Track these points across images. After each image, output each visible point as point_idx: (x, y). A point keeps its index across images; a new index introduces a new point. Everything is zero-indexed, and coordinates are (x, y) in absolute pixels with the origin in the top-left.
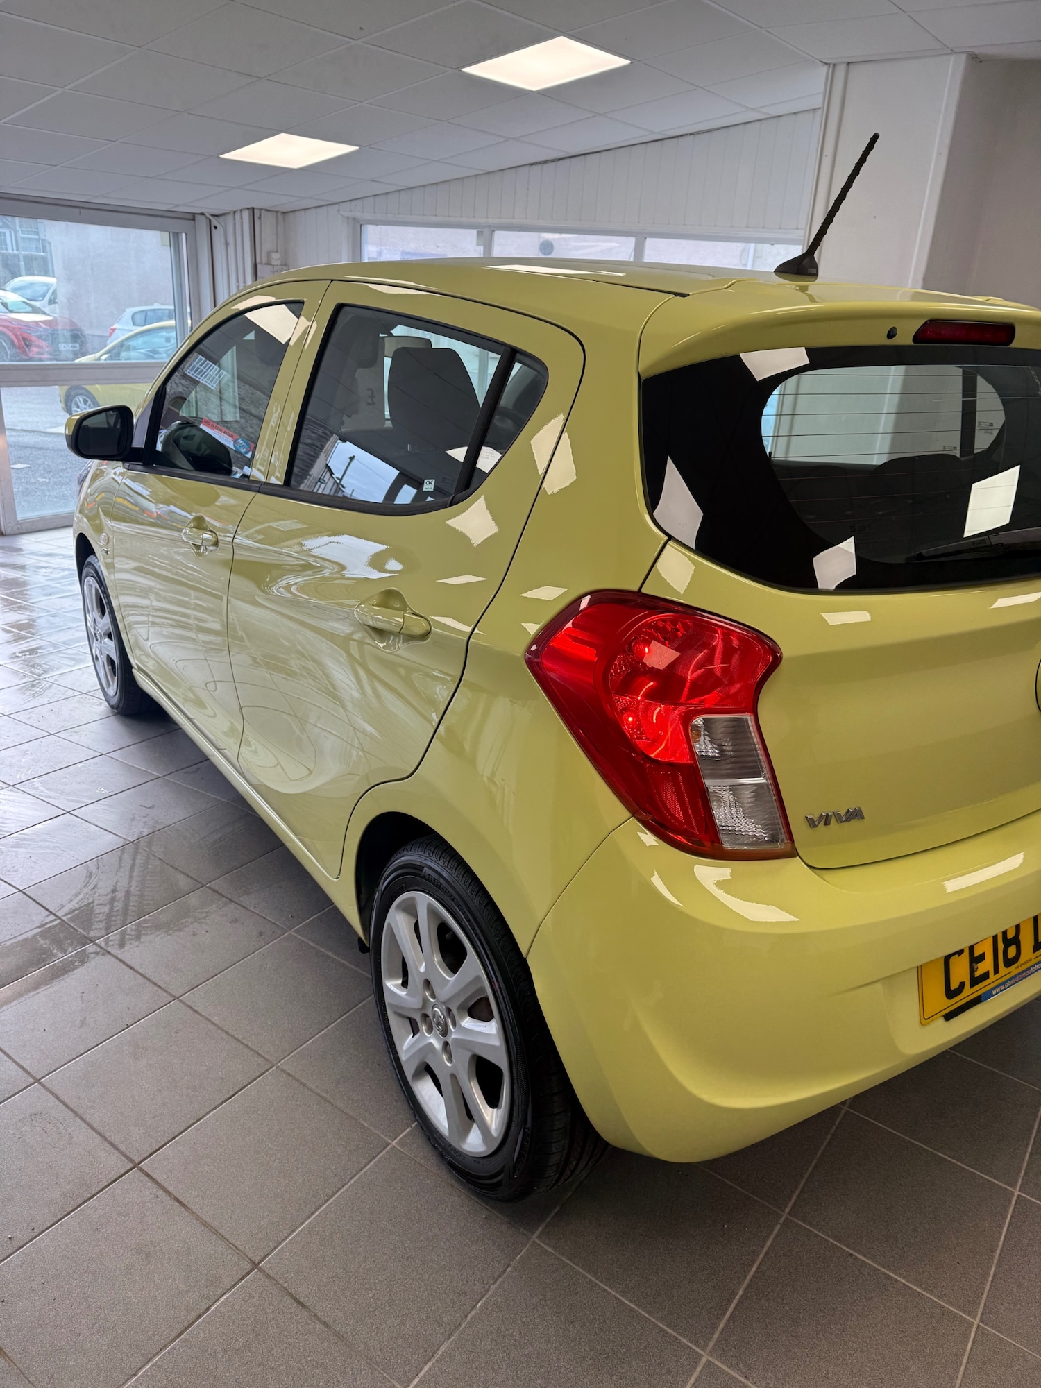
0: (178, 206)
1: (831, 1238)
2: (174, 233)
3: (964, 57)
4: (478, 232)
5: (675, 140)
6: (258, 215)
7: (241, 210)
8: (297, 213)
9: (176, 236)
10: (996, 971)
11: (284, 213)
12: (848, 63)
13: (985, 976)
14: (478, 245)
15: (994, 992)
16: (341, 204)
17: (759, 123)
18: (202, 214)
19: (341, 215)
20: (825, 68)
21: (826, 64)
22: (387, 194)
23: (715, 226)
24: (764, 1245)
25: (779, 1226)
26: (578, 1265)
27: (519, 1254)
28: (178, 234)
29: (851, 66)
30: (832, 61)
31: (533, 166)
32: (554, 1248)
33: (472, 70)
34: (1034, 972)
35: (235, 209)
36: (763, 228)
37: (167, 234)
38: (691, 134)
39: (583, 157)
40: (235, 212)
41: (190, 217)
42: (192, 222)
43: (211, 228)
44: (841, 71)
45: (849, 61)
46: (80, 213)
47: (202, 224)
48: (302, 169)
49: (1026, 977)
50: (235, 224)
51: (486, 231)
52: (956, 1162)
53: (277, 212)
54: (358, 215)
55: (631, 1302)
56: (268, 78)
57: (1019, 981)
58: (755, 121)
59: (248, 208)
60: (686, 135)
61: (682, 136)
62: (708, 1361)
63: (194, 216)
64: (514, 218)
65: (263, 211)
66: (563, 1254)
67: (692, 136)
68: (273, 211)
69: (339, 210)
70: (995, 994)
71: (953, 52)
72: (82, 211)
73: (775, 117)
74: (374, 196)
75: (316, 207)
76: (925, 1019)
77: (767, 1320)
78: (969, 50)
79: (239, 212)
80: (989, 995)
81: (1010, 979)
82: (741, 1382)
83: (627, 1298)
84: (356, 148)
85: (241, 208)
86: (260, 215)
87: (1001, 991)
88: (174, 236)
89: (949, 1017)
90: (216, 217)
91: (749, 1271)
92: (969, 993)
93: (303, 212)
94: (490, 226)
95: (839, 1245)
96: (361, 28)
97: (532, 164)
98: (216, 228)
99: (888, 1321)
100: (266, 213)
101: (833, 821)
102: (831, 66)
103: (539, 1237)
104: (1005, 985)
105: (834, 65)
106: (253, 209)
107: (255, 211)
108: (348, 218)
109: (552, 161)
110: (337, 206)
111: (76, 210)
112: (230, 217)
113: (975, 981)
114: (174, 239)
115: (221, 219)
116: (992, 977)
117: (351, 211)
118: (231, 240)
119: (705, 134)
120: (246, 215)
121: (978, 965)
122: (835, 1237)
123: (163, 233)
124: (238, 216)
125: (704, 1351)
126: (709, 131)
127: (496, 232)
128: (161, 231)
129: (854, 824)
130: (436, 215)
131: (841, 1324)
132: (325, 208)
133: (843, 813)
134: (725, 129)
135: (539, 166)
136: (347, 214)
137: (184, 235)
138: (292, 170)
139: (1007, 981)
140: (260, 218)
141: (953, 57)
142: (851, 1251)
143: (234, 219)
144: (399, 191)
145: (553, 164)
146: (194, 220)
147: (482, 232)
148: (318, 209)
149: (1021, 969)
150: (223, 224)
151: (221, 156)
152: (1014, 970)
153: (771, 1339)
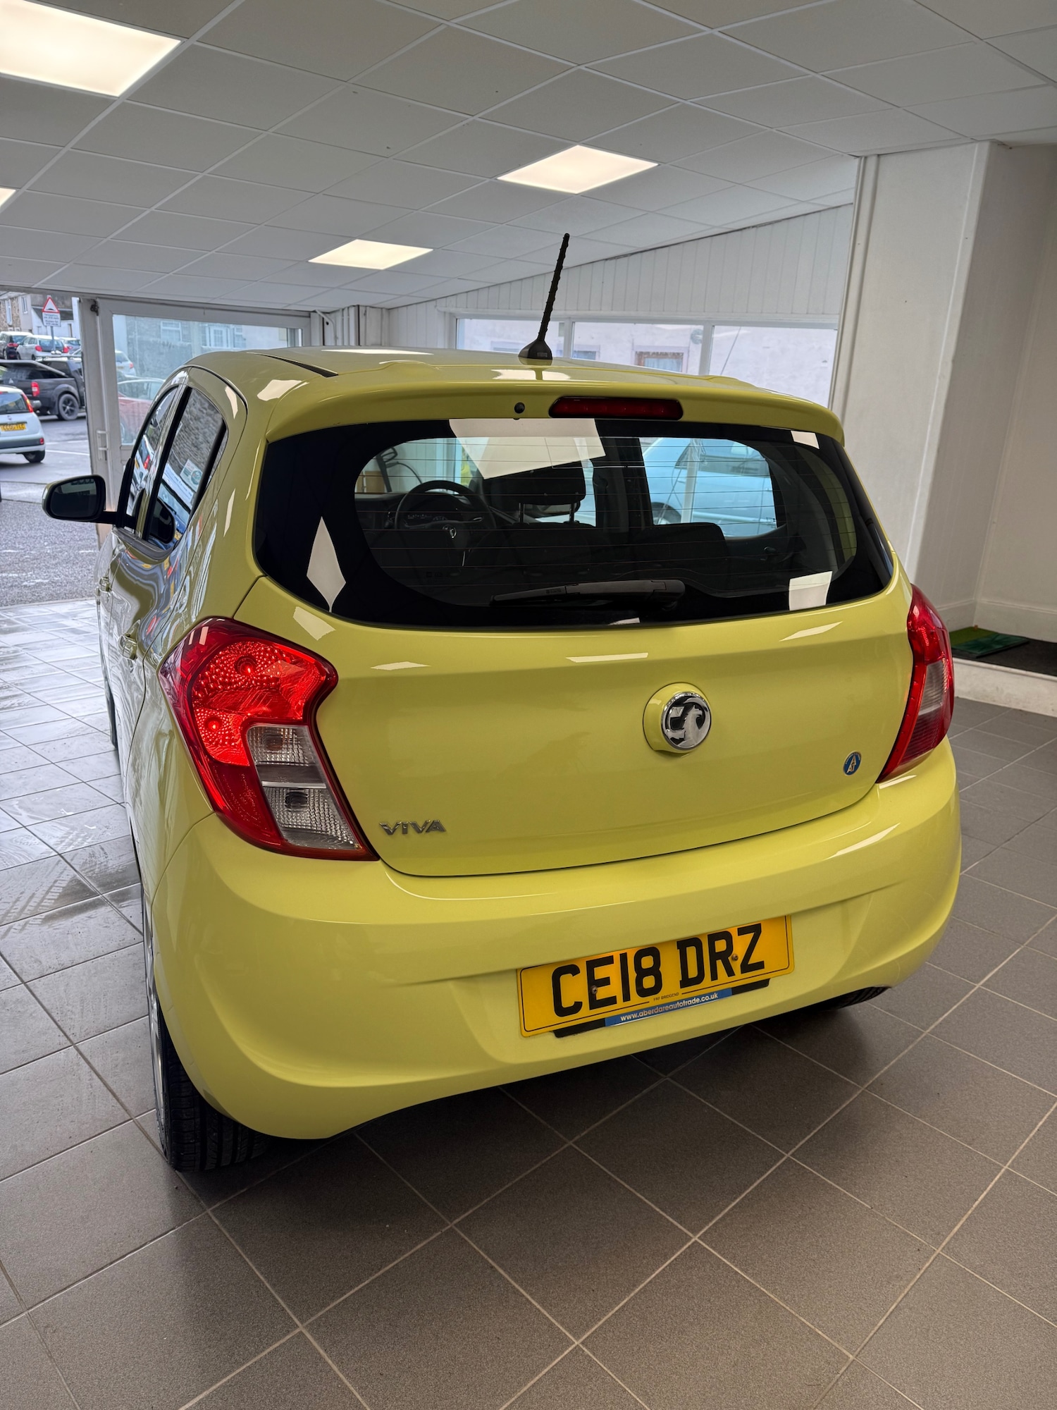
0: (290, 305)
1: (483, 1251)
2: (291, 329)
3: (986, 145)
4: (560, 323)
5: (739, 233)
6: (364, 312)
7: (348, 308)
8: (400, 309)
9: (293, 331)
10: (627, 997)
11: (389, 310)
12: (879, 155)
13: (612, 1001)
14: (560, 335)
15: (623, 1018)
16: (438, 300)
17: (819, 213)
18: (314, 312)
19: (439, 311)
20: (858, 160)
21: (858, 157)
22: (478, 290)
23: (777, 313)
24: (414, 1247)
25: (440, 1233)
26: (233, 1237)
27: (188, 1221)
28: (294, 329)
29: (882, 158)
30: (865, 154)
31: (608, 261)
32: (221, 1221)
33: (508, 178)
34: (680, 1008)
35: (343, 307)
36: (823, 314)
37: (286, 329)
38: (753, 227)
39: (653, 251)
40: (343, 310)
41: (307, 314)
42: (308, 319)
43: (324, 324)
44: (872, 163)
45: (879, 153)
46: (204, 313)
47: (316, 321)
48: (387, 270)
49: (669, 1010)
50: (343, 320)
51: (567, 323)
52: (650, 1204)
53: (382, 308)
54: (453, 310)
55: (262, 1273)
56: (324, 193)
57: (659, 1013)
58: (814, 213)
59: (354, 306)
60: (749, 227)
61: (745, 228)
62: (301, 1333)
63: (310, 314)
64: (589, 310)
65: (368, 308)
66: (225, 1227)
67: (754, 229)
68: (379, 308)
69: (436, 306)
70: (624, 1021)
71: (974, 140)
72: (206, 311)
73: (833, 208)
74: (467, 292)
75: (416, 304)
76: (527, 1031)
77: (376, 1308)
78: (992, 138)
79: (346, 309)
80: (616, 1020)
81: (647, 1009)
82: (319, 1354)
83: (259, 1270)
84: (431, 250)
85: (348, 306)
86: (366, 311)
87: (632, 1019)
88: (291, 331)
89: (560, 1033)
90: (328, 315)
91: (386, 1266)
92: (586, 1014)
93: (405, 308)
94: (570, 318)
95: (486, 1257)
96: (388, 148)
97: (606, 260)
98: (328, 324)
99: (490, 1328)
100: (371, 309)
101: (411, 830)
102: (863, 159)
103: (213, 1211)
104: (638, 1014)
105: (866, 158)
106: (358, 306)
107: (360, 308)
108: (445, 313)
109: (625, 256)
110: (434, 303)
111: (202, 311)
112: (339, 314)
113: (594, 1003)
114: (291, 334)
115: (333, 315)
116: (620, 1002)
117: (446, 307)
118: (339, 335)
119: (766, 227)
120: (352, 311)
121: (599, 989)
122: (486, 1251)
123: (281, 329)
124: (345, 312)
125: (302, 1324)
126: (770, 223)
127: (576, 323)
128: (279, 327)
129: (435, 835)
130: (520, 309)
131: (443, 1323)
132: (424, 304)
133: (420, 824)
134: (787, 221)
135: (613, 261)
136: (443, 309)
137: (300, 330)
138: (378, 271)
139: (642, 1010)
140: (365, 314)
141: (977, 145)
142: (493, 1264)
143: (343, 316)
144: (489, 287)
145: (626, 259)
146: (310, 317)
147: (563, 323)
148: (419, 305)
149: (661, 1002)
150: (333, 321)
151: (310, 261)
152: (651, 1000)
153: (369, 1324)
